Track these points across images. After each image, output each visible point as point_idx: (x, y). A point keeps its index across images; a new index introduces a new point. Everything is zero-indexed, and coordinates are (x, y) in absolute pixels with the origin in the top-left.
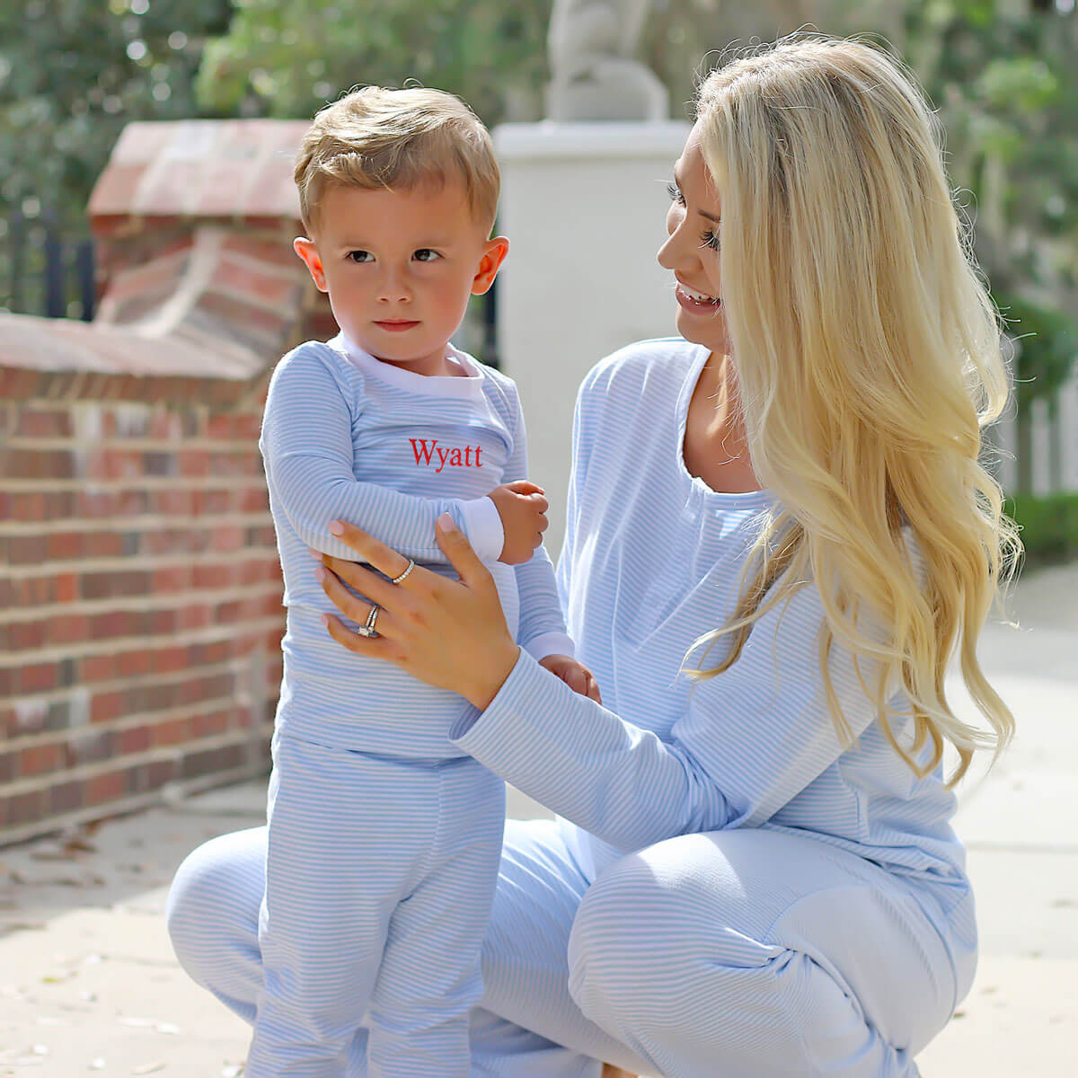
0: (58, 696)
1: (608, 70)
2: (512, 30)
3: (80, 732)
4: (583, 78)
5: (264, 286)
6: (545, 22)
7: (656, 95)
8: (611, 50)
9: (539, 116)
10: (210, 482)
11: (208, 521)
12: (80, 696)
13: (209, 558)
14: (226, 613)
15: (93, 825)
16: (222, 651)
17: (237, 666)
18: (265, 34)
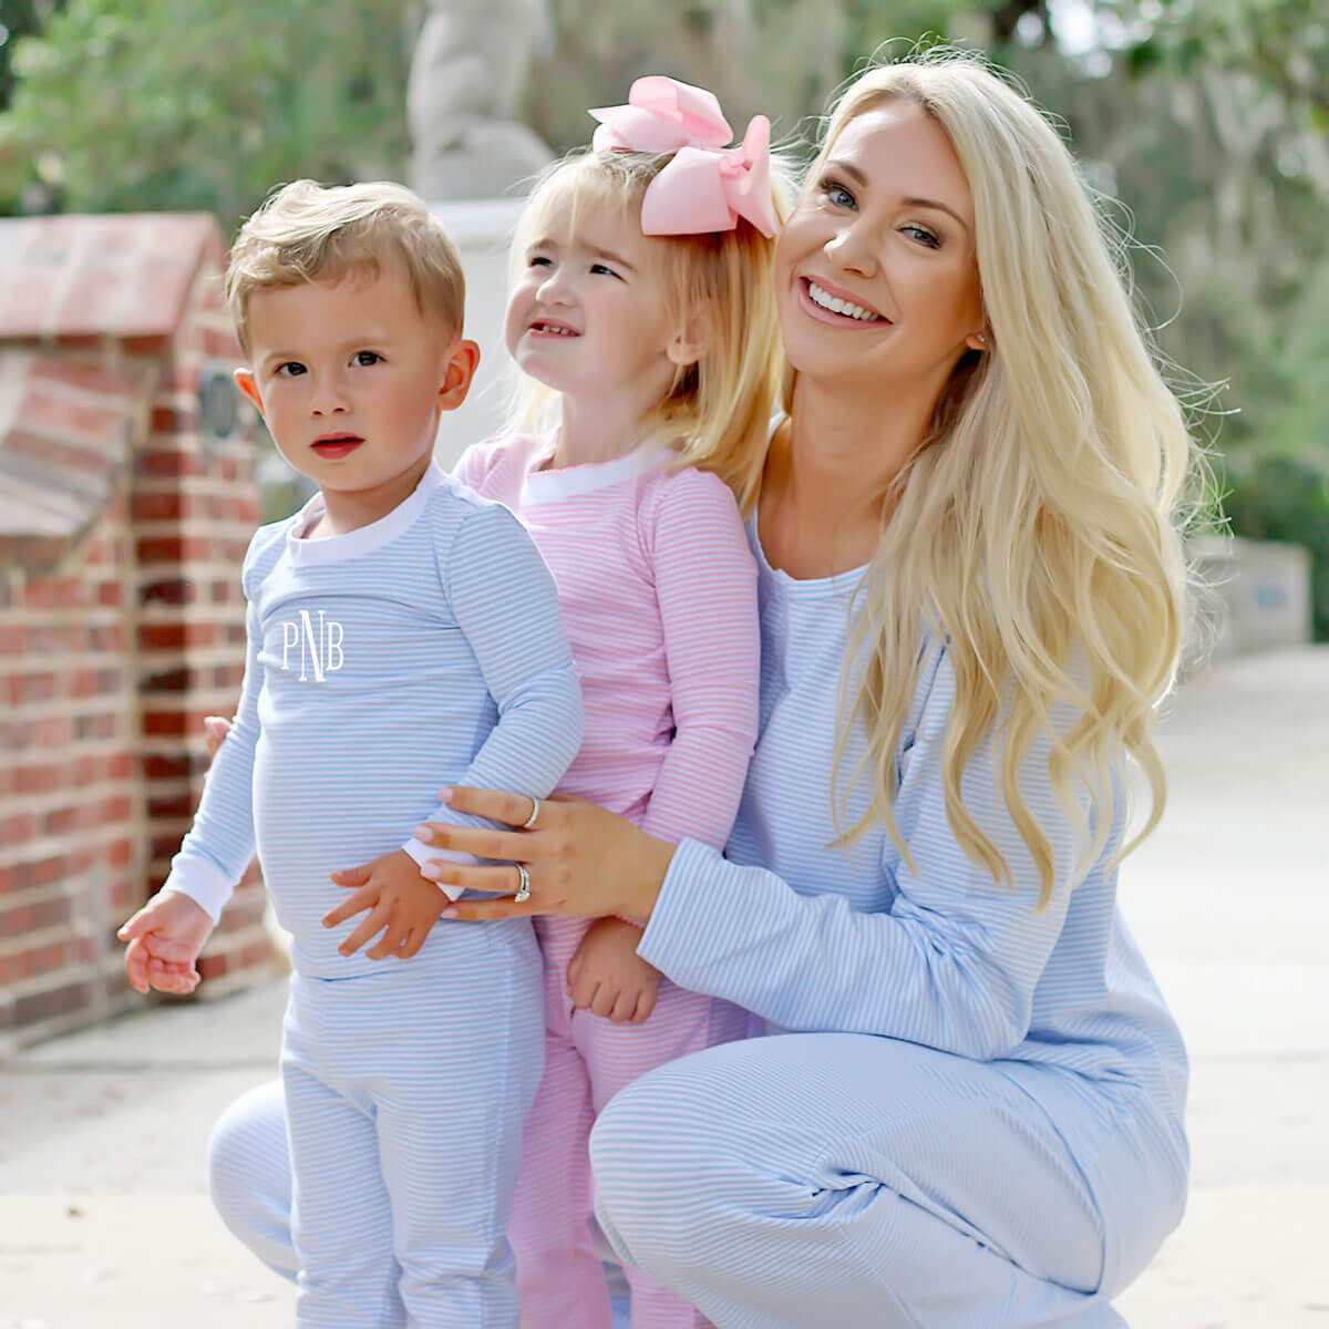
1: (483, 135)
2: (360, 91)
4: (454, 147)
5: (86, 421)
6: (402, 78)
8: (485, 110)
10: (30, 663)
11: (31, 711)
13: (34, 756)
14: (57, 822)
16: (54, 869)
17: (72, 886)
18: (55, 107)
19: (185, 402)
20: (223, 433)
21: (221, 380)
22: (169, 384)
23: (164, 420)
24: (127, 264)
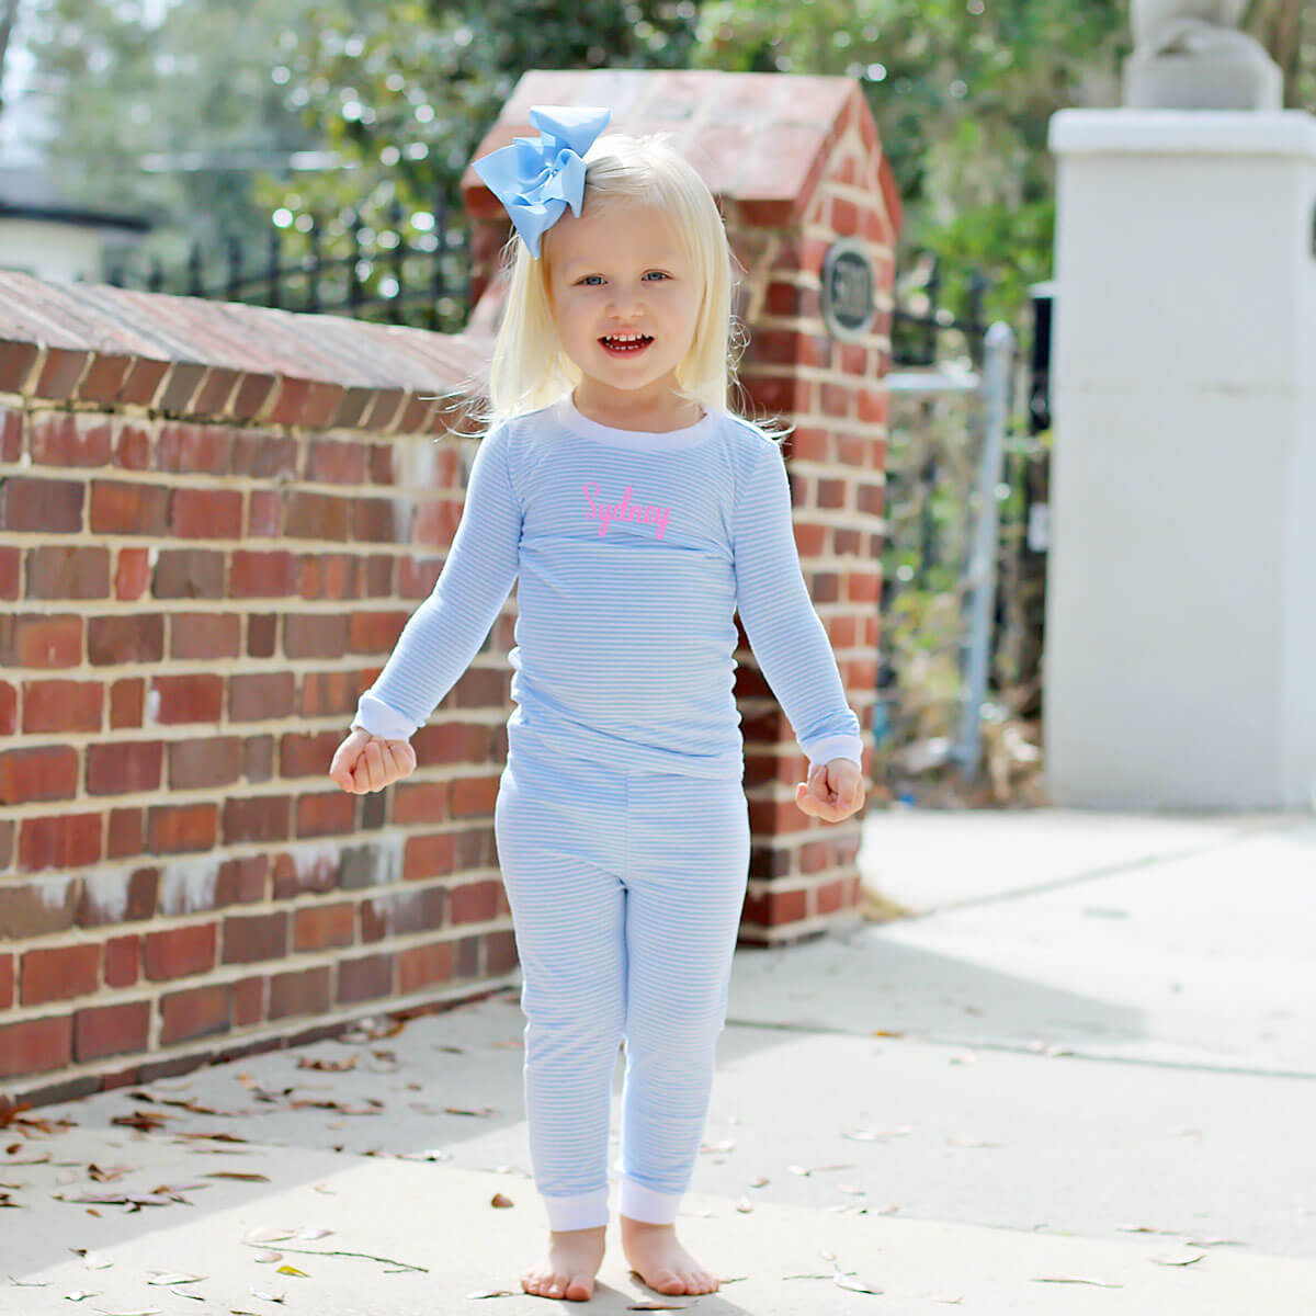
0: (356, 840)
3: (389, 890)
4: (1172, 50)
7: (1271, 78)
8: (1210, 16)
9: (1116, 101)
12: (391, 840)
15: (402, 1017)
19: (808, 280)
20: (851, 322)
21: (853, 259)
22: (792, 261)
23: (783, 299)
24: (755, 124)
